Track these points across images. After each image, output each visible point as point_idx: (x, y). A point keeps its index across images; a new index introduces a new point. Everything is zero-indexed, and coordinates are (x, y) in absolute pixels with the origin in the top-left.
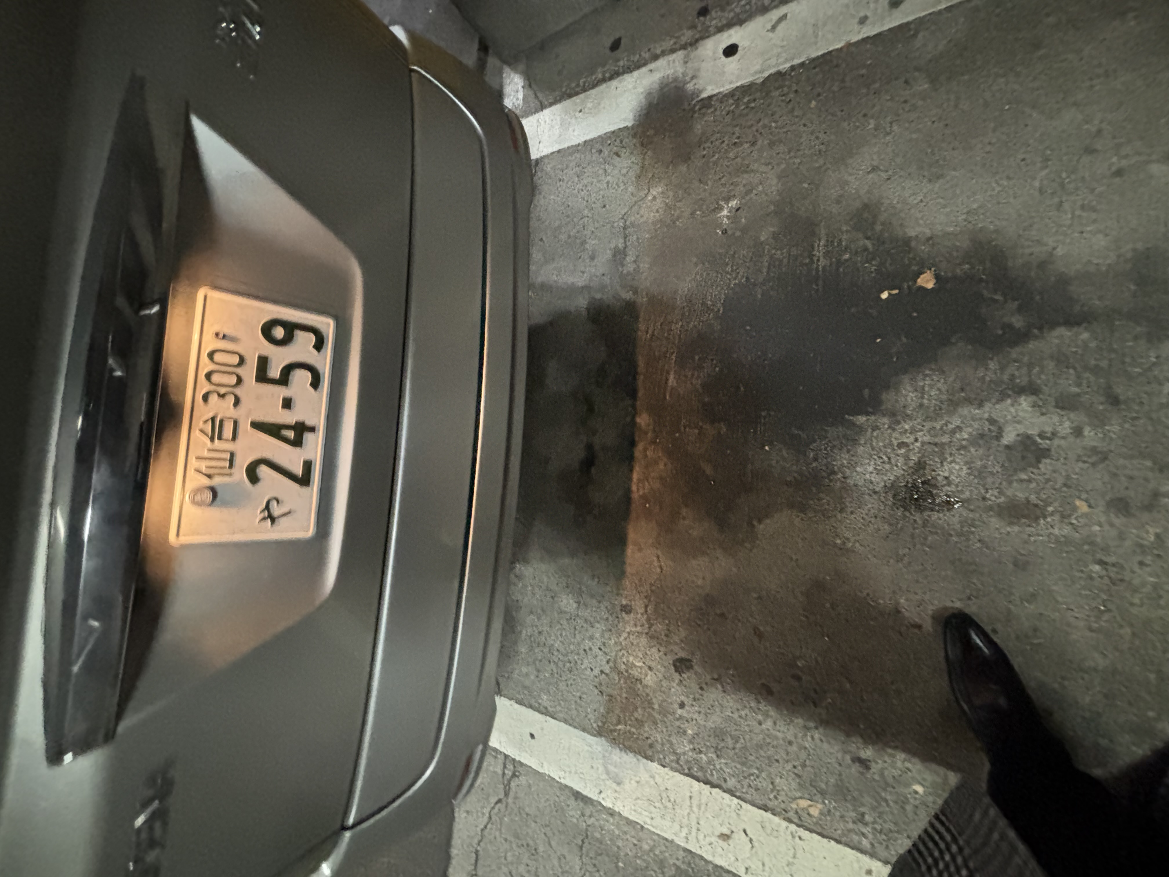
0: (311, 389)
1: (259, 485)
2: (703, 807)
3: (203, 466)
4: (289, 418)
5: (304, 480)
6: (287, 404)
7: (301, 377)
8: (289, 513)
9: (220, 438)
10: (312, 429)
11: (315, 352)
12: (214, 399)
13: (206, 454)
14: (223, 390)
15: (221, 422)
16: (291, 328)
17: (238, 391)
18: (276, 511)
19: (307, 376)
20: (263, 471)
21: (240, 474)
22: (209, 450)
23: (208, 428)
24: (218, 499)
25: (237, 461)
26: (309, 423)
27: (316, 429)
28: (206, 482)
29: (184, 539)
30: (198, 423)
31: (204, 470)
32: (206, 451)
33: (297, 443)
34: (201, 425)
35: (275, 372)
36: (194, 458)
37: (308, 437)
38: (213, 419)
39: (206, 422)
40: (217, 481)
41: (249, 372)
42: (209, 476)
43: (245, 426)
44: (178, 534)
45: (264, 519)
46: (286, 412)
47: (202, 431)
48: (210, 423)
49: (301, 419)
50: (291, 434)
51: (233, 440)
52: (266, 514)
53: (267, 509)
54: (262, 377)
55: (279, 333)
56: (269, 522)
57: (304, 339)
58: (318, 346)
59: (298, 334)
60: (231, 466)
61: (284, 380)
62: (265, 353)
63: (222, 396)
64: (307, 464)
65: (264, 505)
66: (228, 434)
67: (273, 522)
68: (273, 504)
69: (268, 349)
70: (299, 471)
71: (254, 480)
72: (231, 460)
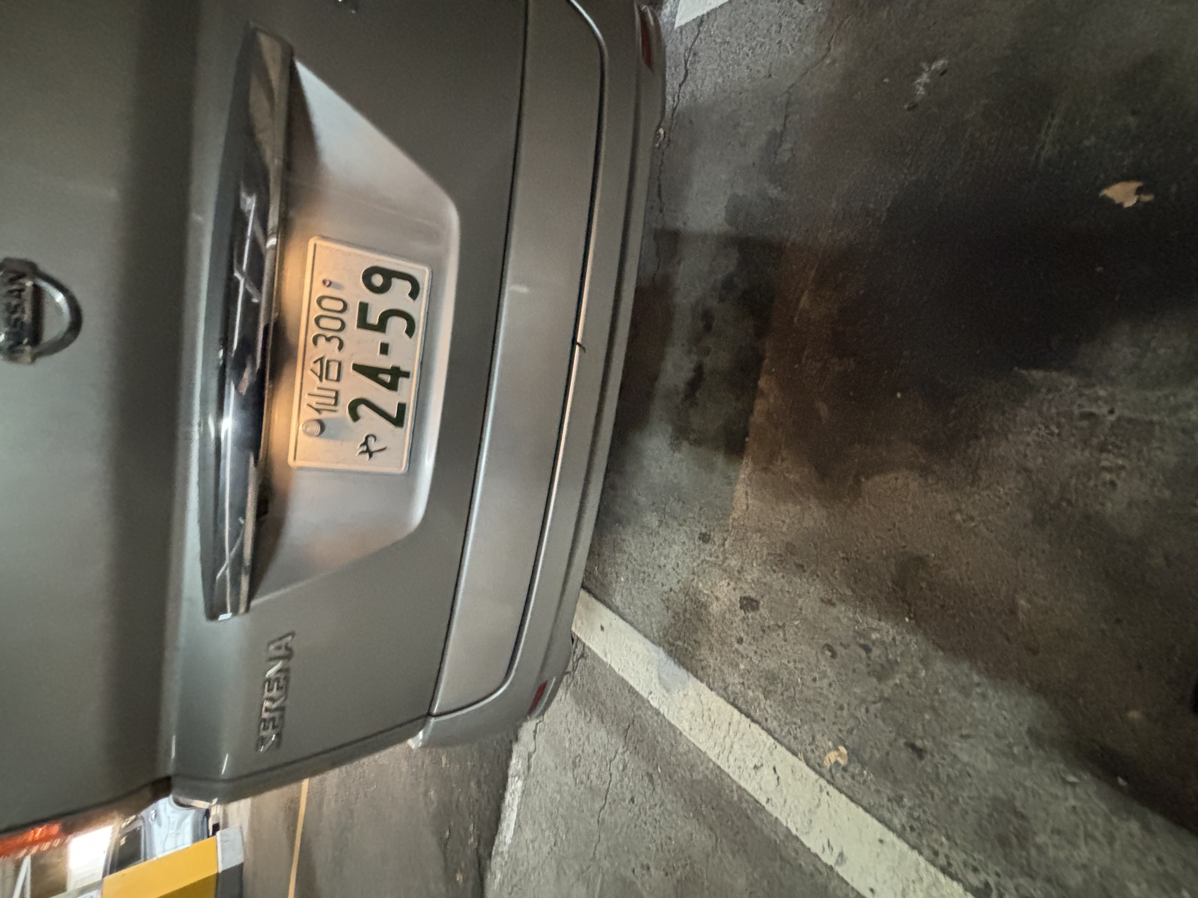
1: (360, 422)
2: (739, 735)
3: (314, 401)
4: (386, 363)
5: (398, 421)
6: (384, 349)
7: (397, 324)
8: (384, 449)
9: (327, 378)
10: (407, 375)
12: (322, 341)
13: (316, 391)
14: (329, 334)
15: (328, 362)
16: (389, 275)
18: (373, 446)
19: (402, 323)
20: (363, 409)
21: (343, 411)
22: (319, 388)
24: (326, 432)
25: (341, 399)
26: (404, 368)
27: (411, 375)
28: (316, 415)
29: (299, 463)
30: (310, 364)
31: (314, 405)
32: (316, 389)
33: (392, 386)
34: (312, 365)
35: (373, 319)
36: (307, 395)
37: (402, 382)
38: (321, 360)
39: (315, 362)
40: (324, 416)
41: (352, 318)
42: (318, 411)
43: (348, 369)
44: (295, 458)
45: (362, 452)
46: (383, 357)
47: (312, 370)
48: (319, 363)
49: (397, 364)
50: (387, 378)
51: (338, 380)
52: (365, 448)
53: (366, 443)
54: (363, 323)
55: (378, 280)
56: (367, 455)
57: (401, 287)
58: (414, 294)
59: (395, 282)
60: (336, 404)
61: (381, 327)
62: (365, 300)
63: (328, 339)
64: (402, 408)
65: (363, 440)
66: (333, 374)
67: (371, 456)
68: (371, 440)
69: (369, 297)
70: (394, 413)
71: (355, 417)
72: (336, 398)
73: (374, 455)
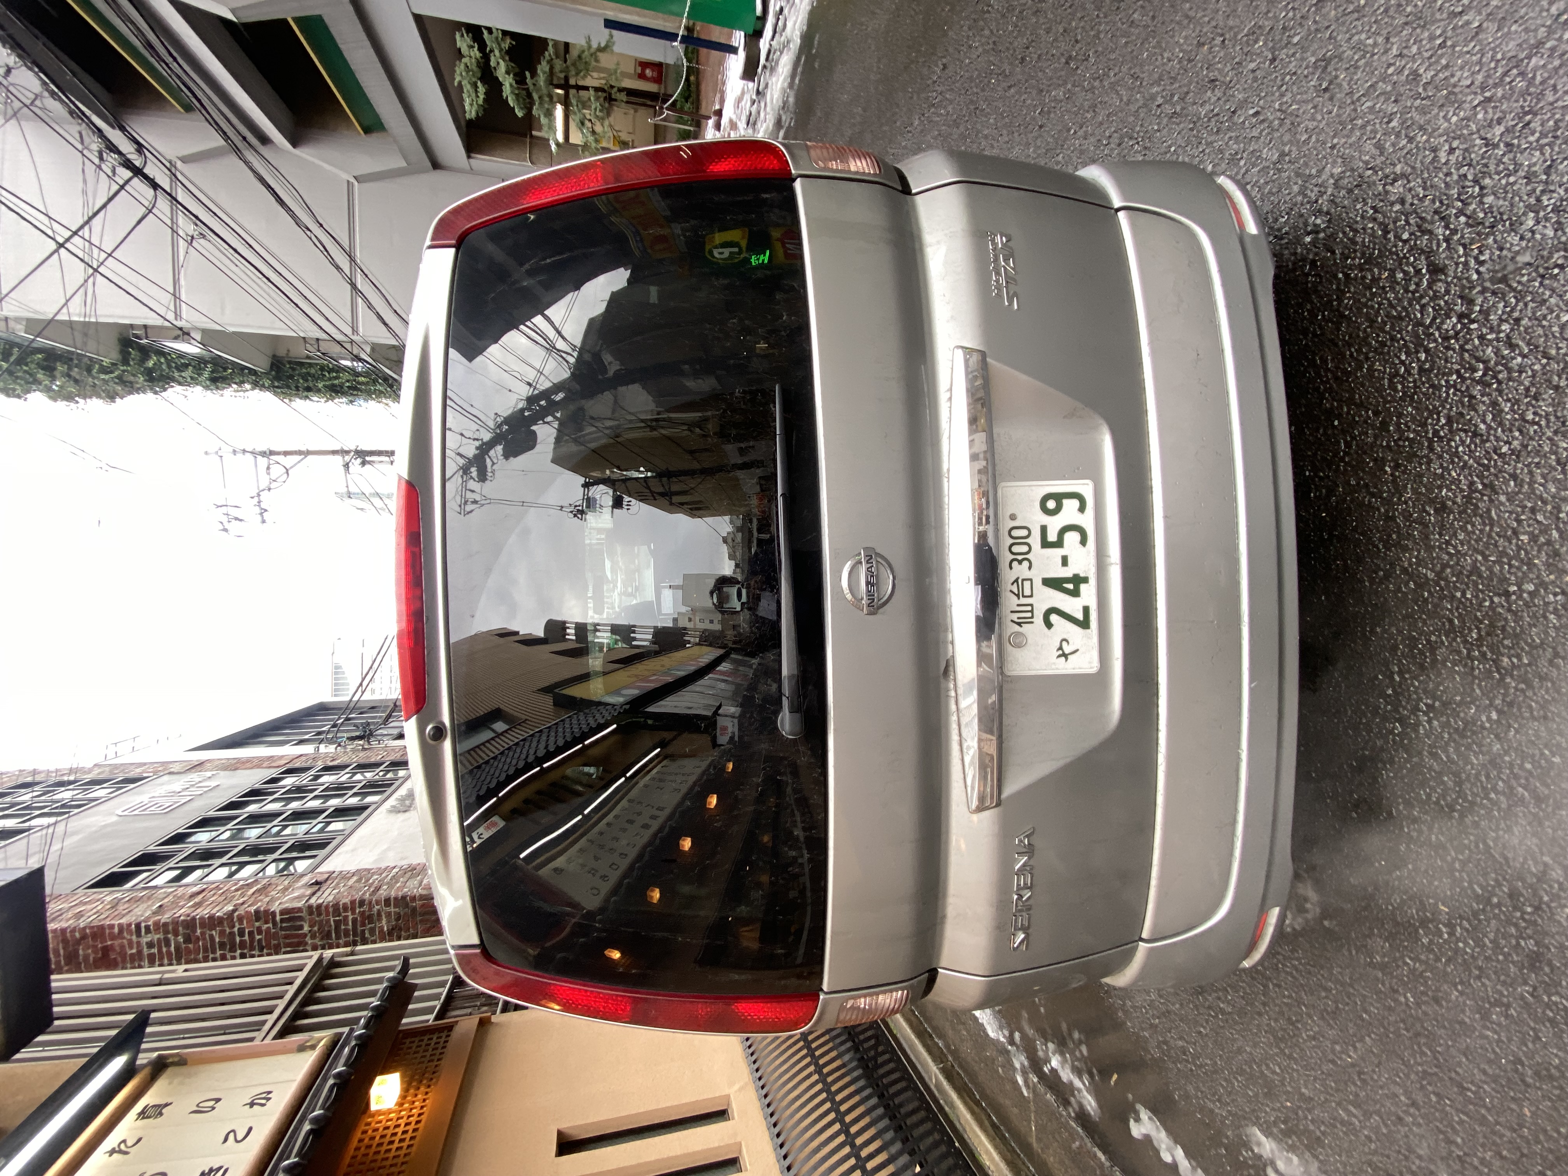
0: (1080, 546)
1: (1053, 629)
3: (1015, 617)
4: (1067, 573)
5: (1084, 624)
6: (1065, 561)
7: (1072, 538)
8: (1076, 650)
9: (1023, 595)
10: (1085, 580)
11: (1079, 515)
12: (1015, 565)
13: (1016, 608)
14: (1020, 557)
15: (1022, 581)
16: (1059, 498)
17: (1030, 556)
18: (1067, 649)
19: (1076, 536)
20: (1054, 618)
21: (1039, 621)
22: (1018, 605)
23: (1016, 589)
25: (1036, 611)
26: (1082, 575)
27: (1089, 579)
28: (1018, 629)
29: (1011, 673)
30: (1009, 586)
31: (1016, 620)
33: (1075, 593)
35: (1052, 537)
36: (1009, 612)
37: (1083, 587)
38: (1016, 581)
39: (1013, 584)
41: (1035, 540)
42: (1019, 624)
43: (1038, 583)
45: (1059, 656)
46: (1065, 568)
47: (1013, 591)
49: (1076, 572)
50: (1070, 586)
51: (1031, 596)
52: (1060, 652)
53: (1061, 648)
54: (1045, 544)
55: (1051, 504)
56: (1063, 658)
57: (1071, 505)
58: (1082, 509)
59: (1066, 502)
60: (1032, 617)
61: (1059, 544)
62: (1043, 523)
63: (1020, 562)
64: (1086, 610)
65: (1058, 645)
66: (1027, 592)
67: (1067, 659)
68: (1064, 643)
69: (1045, 519)
70: (1080, 616)
71: (1049, 625)
72: (1032, 611)
73: (1069, 657)
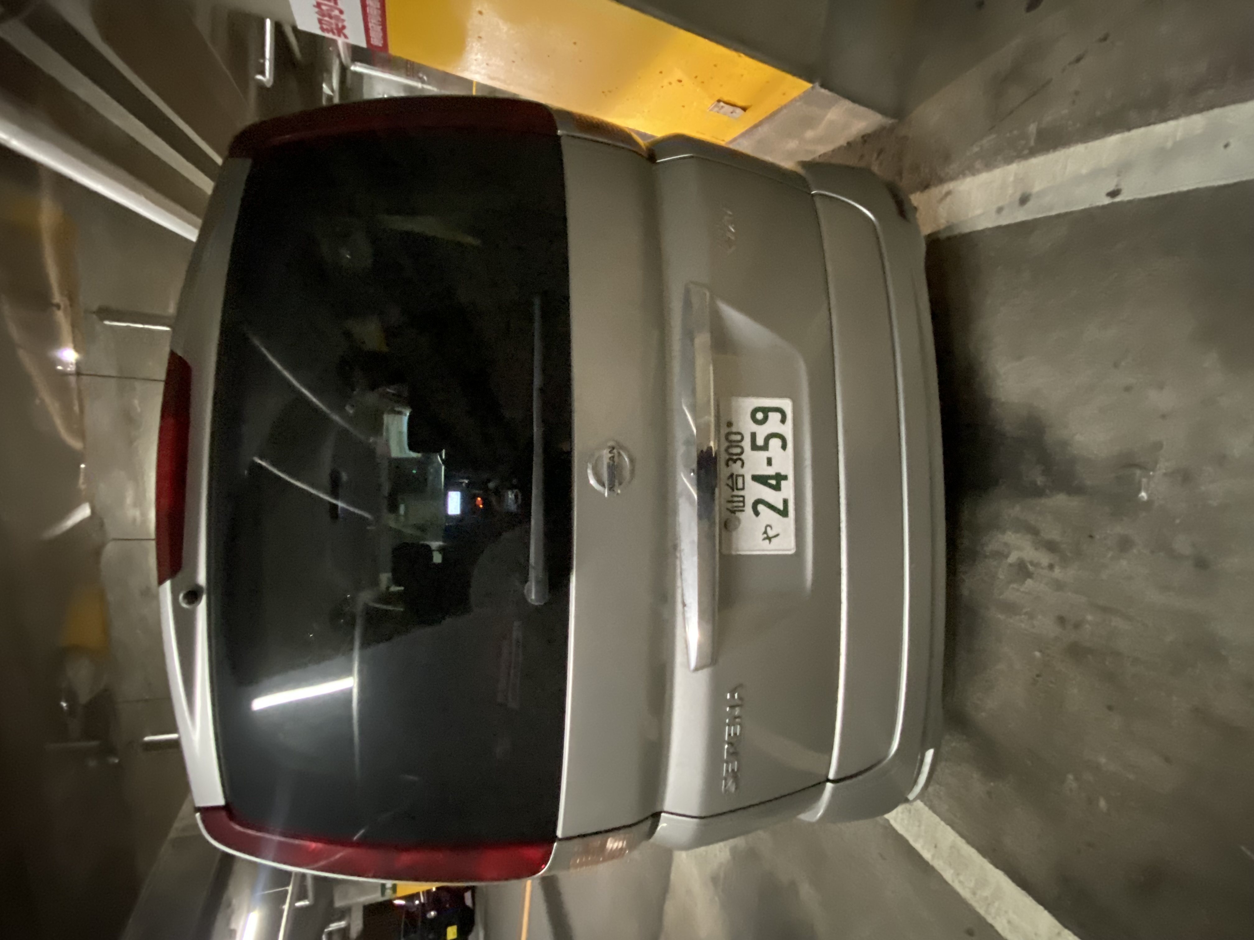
0: (782, 450)
1: (760, 516)
3: (730, 506)
4: (771, 471)
5: (784, 513)
6: (769, 462)
7: (775, 443)
8: (777, 535)
9: (737, 488)
10: (785, 478)
11: (781, 424)
13: (731, 498)
14: (735, 457)
15: (735, 478)
16: (766, 411)
17: (743, 457)
18: (771, 533)
20: (761, 507)
21: (749, 510)
22: (733, 496)
23: (730, 483)
25: (747, 501)
26: (783, 473)
28: (732, 516)
29: (726, 552)
30: (725, 480)
31: (731, 508)
33: (777, 488)
34: (727, 480)
35: (760, 442)
37: (783, 483)
38: (732, 476)
39: (728, 478)
40: (737, 515)
41: (747, 444)
42: (734, 512)
43: (748, 478)
45: (764, 539)
46: (769, 468)
47: (728, 485)
48: (731, 478)
49: (778, 471)
50: (773, 482)
51: (743, 489)
52: (765, 536)
53: (765, 532)
54: (755, 447)
55: (760, 416)
56: (767, 541)
57: (774, 417)
58: (783, 421)
59: (771, 414)
60: (744, 506)
61: (765, 447)
62: (753, 431)
63: (735, 461)
64: (785, 502)
65: (763, 530)
66: (740, 485)
67: (770, 541)
68: (769, 529)
69: (754, 427)
70: (781, 507)
71: (757, 513)
72: (743, 502)
73: (773, 540)
